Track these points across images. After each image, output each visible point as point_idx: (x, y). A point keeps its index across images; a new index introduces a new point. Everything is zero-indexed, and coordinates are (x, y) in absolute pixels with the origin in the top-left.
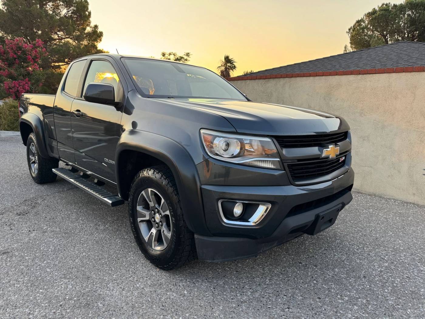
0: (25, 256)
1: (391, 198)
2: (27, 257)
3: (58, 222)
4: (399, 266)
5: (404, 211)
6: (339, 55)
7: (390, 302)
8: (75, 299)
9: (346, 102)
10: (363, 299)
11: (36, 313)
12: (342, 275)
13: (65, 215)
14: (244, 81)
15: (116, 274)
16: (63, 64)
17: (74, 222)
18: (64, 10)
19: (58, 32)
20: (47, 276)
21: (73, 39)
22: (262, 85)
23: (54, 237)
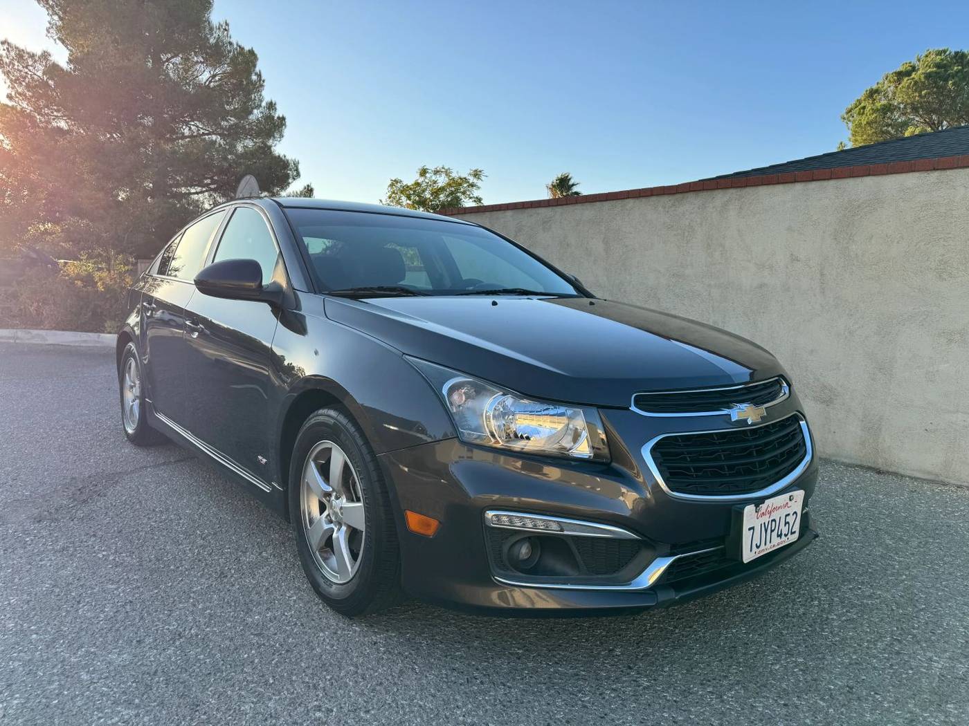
0: (32, 630)
2: (34, 636)
3: (139, 540)
9: (898, 243)
13: (161, 522)
15: (277, 698)
16: (199, 189)
17: (180, 542)
18: (206, 72)
19: (190, 121)
20: (78, 695)
21: (221, 135)
22: (667, 210)
23: (120, 580)
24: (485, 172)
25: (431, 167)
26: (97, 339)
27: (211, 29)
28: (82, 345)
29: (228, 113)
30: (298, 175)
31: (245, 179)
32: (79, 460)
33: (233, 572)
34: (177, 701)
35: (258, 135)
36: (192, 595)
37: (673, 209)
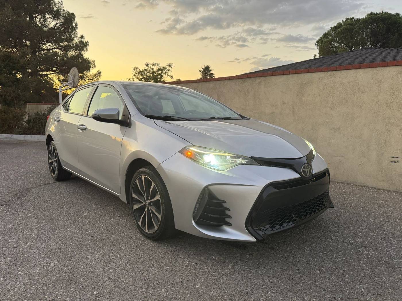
0: (8, 239)
1: (363, 185)
2: (10, 241)
3: (42, 210)
4: (373, 241)
5: (375, 196)
6: (309, 60)
7: (366, 272)
8: (57, 275)
9: (318, 97)
10: (340, 269)
11: (17, 289)
12: (320, 249)
13: (50, 204)
14: (222, 81)
15: (99, 253)
16: (51, 72)
17: (58, 210)
18: (53, 22)
19: (46, 43)
20: (30, 256)
21: (61, 49)
22: (239, 84)
23: (38, 223)
24: (173, 65)
25: (151, 62)
26: (11, 137)
27: (55, 4)
28: (5, 139)
29: (63, 39)
30: (95, 66)
31: (72, 69)
32: (13, 184)
33: (79, 218)
34: (65, 256)
35: (76, 49)
36: (65, 226)
37: (241, 84)
